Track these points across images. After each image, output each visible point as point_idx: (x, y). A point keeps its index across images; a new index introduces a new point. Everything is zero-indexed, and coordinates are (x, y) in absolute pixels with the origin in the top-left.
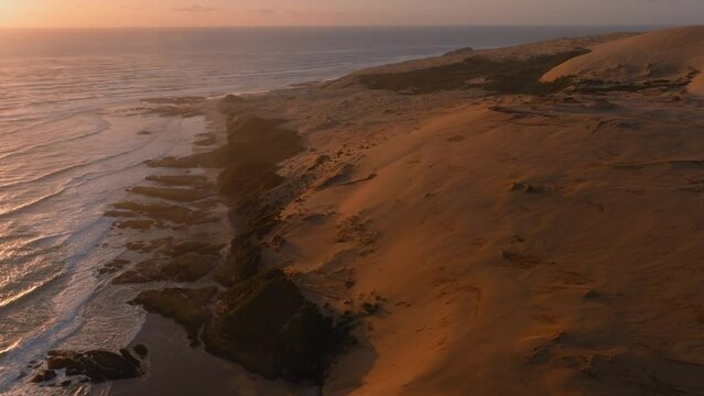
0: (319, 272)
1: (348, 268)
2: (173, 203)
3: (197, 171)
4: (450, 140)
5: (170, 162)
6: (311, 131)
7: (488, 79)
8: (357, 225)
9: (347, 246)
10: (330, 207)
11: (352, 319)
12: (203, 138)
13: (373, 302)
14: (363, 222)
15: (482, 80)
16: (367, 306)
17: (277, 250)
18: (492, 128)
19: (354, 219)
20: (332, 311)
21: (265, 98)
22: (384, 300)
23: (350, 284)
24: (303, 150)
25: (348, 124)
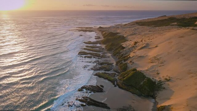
0: (147, 70)
1: (156, 69)
2: (95, 52)
3: (98, 45)
4: (180, 37)
5: (90, 43)
6: (128, 36)
7: (178, 23)
8: (156, 59)
9: (154, 64)
10: (145, 54)
11: (161, 82)
12: (97, 37)
13: (168, 78)
14: (158, 58)
15: (176, 23)
16: (166, 79)
17: (132, 64)
18: (193, 34)
19: (155, 57)
20: (155, 80)
21: (109, 28)
22: (171, 78)
23: (158, 74)
24: (128, 40)
25: (139, 34)
